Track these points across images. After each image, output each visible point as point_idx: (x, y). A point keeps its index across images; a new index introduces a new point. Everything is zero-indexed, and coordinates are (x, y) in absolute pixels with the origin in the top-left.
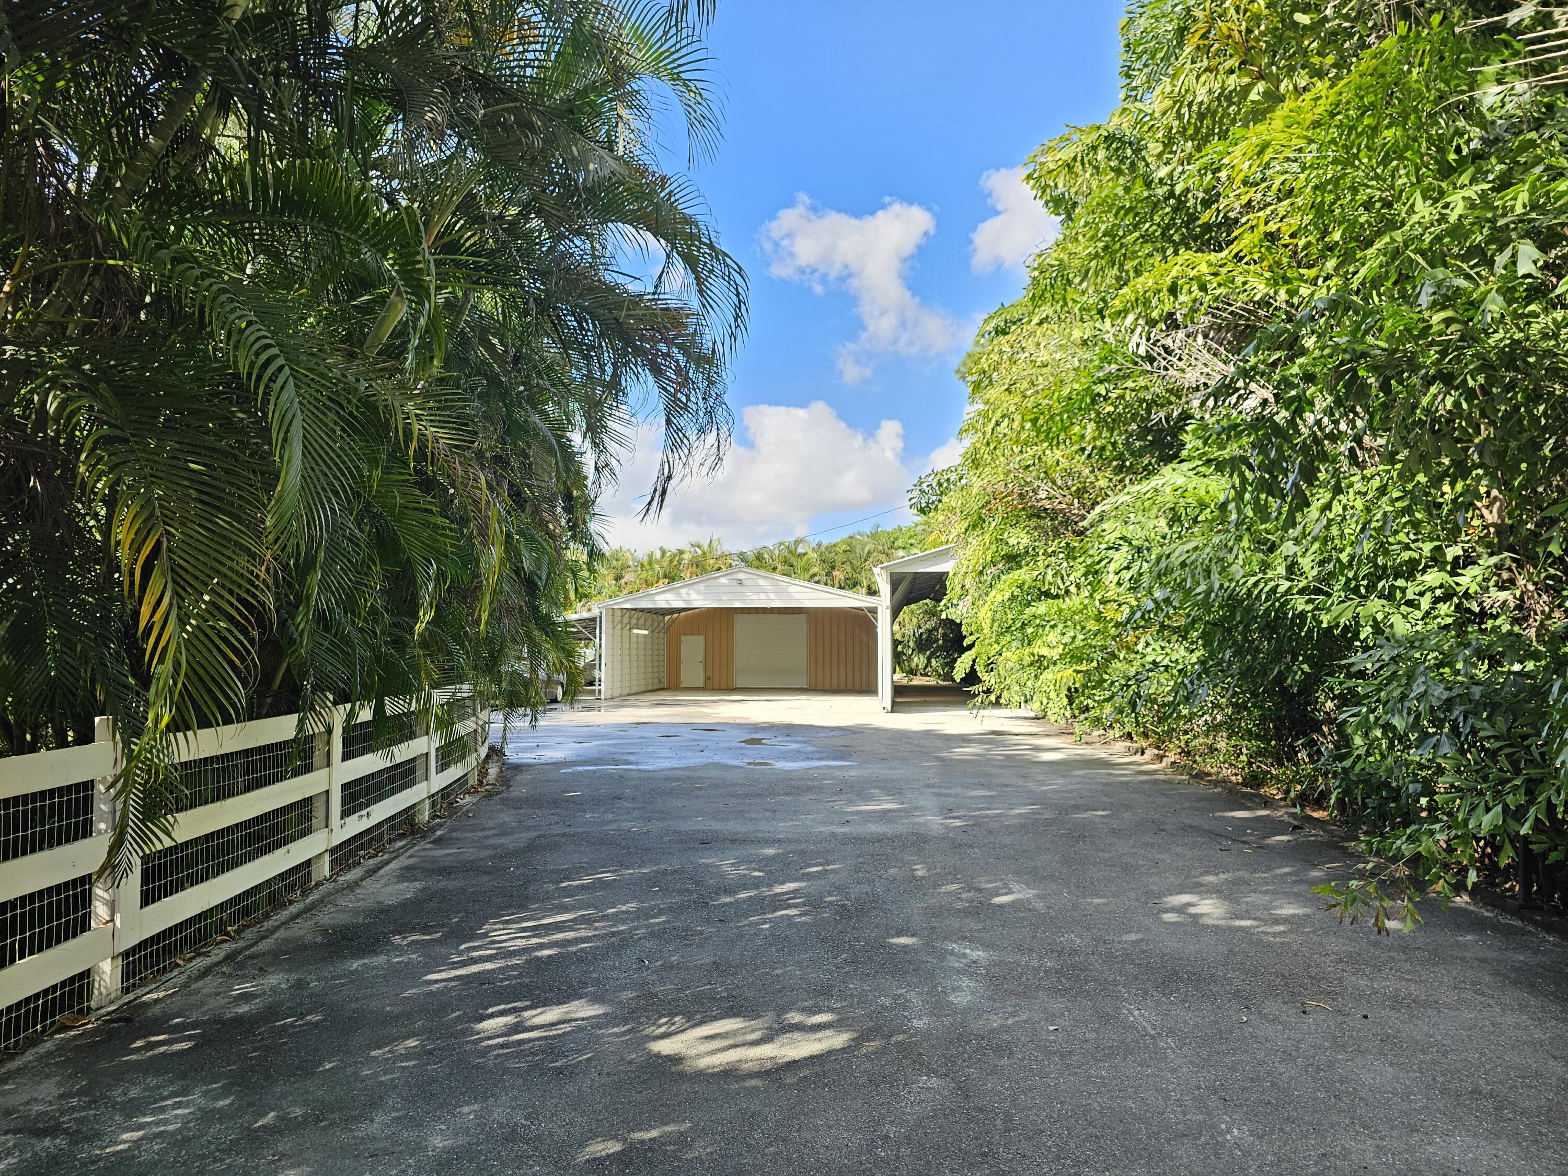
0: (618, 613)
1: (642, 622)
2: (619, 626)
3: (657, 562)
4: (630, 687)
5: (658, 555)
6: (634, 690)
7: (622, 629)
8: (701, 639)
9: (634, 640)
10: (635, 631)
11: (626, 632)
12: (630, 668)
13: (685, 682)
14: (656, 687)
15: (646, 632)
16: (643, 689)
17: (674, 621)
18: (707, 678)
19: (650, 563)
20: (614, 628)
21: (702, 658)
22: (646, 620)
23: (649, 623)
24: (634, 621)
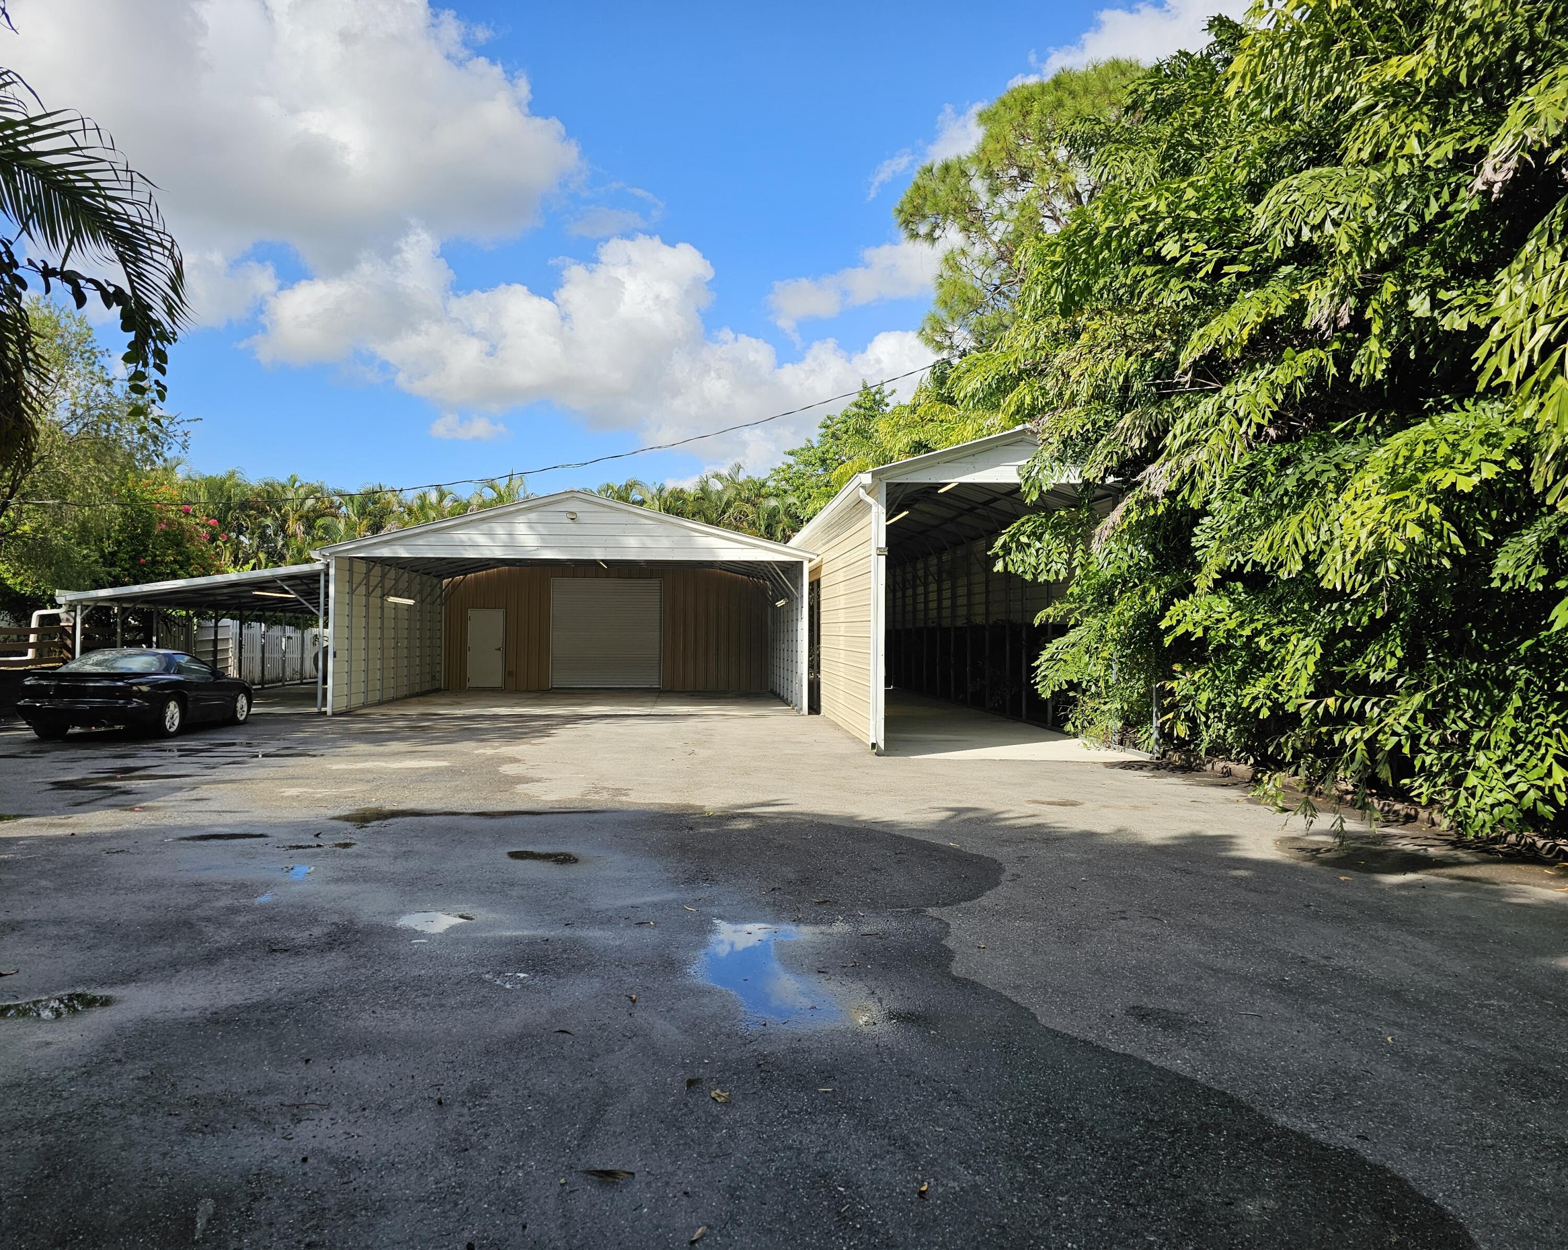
0: (361, 568)
1: (403, 584)
2: (362, 590)
3: (432, 506)
4: (382, 689)
5: (433, 497)
6: (390, 694)
7: (368, 595)
8: (497, 616)
9: (390, 614)
10: (392, 599)
11: (375, 601)
12: (382, 659)
13: (475, 677)
14: (427, 687)
15: (411, 602)
16: (404, 691)
17: (455, 586)
18: (508, 674)
19: (422, 507)
20: (352, 592)
21: (500, 644)
22: (410, 582)
23: (416, 588)
24: (389, 583)
